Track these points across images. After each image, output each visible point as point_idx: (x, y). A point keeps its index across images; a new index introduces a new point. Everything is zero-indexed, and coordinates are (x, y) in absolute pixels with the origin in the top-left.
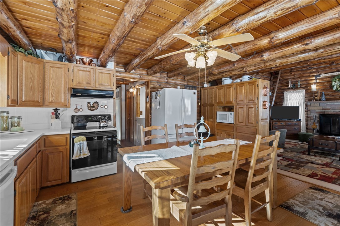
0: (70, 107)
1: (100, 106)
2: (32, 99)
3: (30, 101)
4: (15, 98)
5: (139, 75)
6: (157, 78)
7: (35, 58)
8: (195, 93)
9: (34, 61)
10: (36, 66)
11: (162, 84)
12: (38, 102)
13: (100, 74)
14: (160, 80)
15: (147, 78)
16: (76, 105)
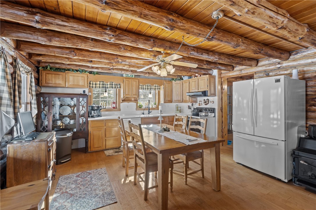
0: (197, 103)
1: (210, 101)
4: (170, 100)
5: (241, 70)
6: (263, 67)
7: (179, 81)
8: (280, 80)
9: (178, 83)
10: (179, 84)
11: (272, 72)
12: (180, 100)
13: (201, 81)
14: (268, 68)
15: (250, 71)
16: (200, 101)
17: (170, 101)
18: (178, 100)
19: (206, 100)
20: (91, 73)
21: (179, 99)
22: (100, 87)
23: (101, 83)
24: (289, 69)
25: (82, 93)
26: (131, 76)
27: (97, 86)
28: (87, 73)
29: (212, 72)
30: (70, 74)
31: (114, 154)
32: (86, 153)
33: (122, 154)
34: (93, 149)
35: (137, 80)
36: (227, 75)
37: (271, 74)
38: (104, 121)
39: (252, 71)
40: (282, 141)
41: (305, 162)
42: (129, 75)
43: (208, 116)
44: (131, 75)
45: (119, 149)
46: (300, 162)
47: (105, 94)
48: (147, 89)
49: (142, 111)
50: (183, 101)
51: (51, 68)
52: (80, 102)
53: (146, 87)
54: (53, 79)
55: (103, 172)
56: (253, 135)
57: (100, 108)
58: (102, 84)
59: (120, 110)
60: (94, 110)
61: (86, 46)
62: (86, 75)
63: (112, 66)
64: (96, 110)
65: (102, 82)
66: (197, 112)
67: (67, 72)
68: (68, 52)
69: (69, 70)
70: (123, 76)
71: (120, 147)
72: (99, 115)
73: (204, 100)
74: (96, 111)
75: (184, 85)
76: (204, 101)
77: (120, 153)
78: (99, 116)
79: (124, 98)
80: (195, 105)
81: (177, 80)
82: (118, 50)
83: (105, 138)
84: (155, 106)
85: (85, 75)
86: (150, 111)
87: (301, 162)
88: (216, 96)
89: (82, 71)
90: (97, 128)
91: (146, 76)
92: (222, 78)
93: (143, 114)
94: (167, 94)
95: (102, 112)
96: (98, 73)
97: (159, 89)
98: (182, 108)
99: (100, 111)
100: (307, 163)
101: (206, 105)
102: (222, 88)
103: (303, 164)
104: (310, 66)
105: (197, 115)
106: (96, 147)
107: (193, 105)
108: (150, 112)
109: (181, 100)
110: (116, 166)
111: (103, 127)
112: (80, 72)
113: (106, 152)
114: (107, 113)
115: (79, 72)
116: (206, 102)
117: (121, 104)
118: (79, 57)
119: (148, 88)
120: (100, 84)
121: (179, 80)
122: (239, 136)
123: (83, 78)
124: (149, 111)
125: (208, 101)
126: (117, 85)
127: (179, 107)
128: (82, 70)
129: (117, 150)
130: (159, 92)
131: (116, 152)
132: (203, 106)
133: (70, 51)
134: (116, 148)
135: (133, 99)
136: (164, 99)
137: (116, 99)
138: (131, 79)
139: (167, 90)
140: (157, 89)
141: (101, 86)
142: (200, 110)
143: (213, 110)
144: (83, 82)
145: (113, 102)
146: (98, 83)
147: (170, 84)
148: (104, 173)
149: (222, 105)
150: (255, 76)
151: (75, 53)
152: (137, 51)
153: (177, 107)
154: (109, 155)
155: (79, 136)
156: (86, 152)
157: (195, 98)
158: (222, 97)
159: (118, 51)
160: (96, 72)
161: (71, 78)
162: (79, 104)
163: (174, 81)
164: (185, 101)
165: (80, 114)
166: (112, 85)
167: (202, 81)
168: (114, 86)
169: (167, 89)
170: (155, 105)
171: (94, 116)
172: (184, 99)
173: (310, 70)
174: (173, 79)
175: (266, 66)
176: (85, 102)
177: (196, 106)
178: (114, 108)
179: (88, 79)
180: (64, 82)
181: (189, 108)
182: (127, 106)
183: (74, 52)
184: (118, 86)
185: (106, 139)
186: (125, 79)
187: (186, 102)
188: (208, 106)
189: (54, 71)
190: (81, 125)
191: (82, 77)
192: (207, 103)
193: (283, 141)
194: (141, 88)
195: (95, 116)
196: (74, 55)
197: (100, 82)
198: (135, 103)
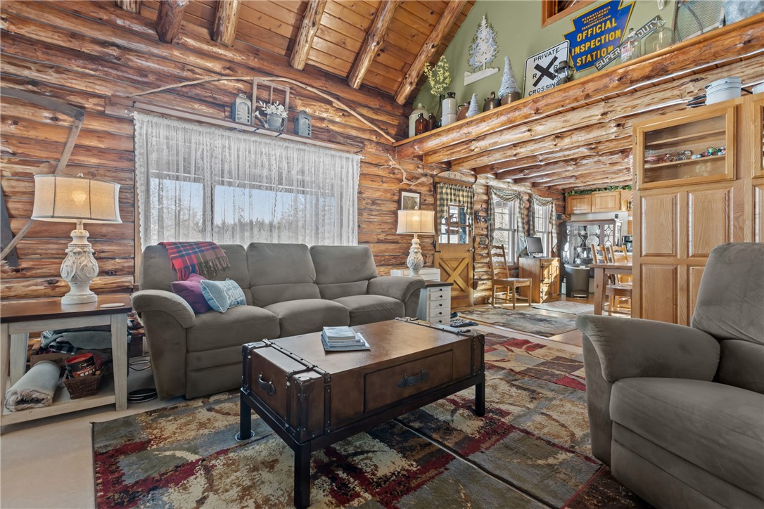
30: (597, 195)
51: (576, 193)
52: (605, 230)
54: (578, 205)
62: (618, 193)
67: (593, 193)
69: (595, 190)
85: (616, 193)
115: (608, 191)
123: (613, 198)
128: (613, 187)
144: (614, 203)
161: (598, 200)
176: (612, 231)
180: (590, 206)
189: (579, 194)
191: (611, 195)
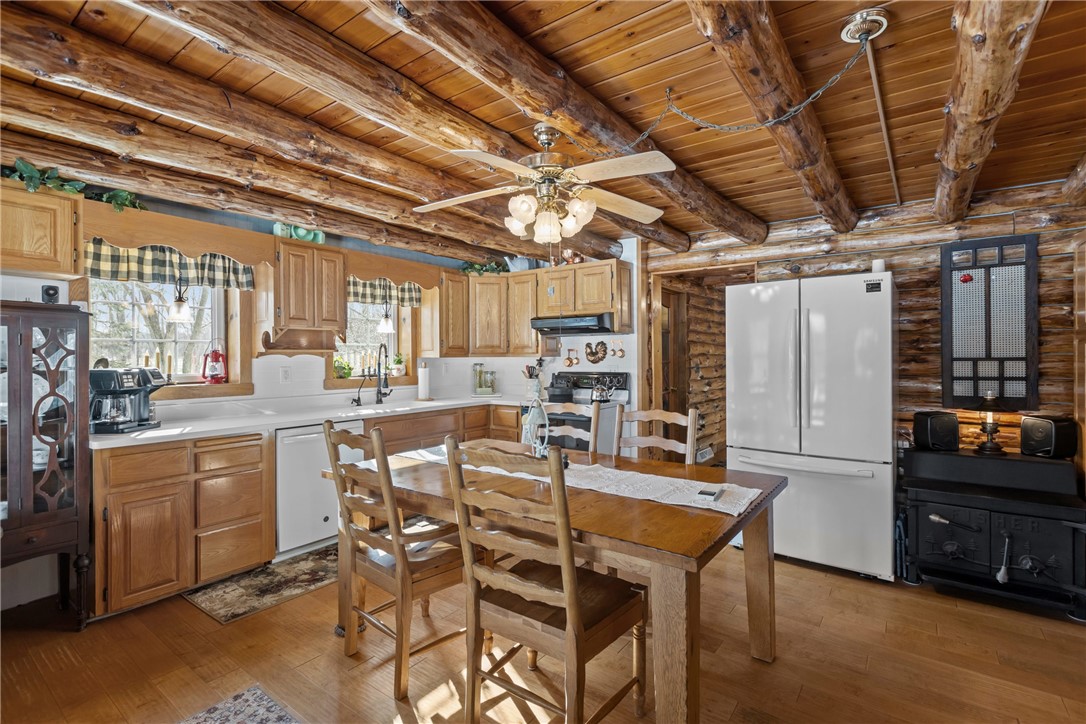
0: (559, 355)
1: (609, 351)
2: (488, 343)
3: (487, 347)
4: (461, 344)
5: (715, 251)
6: (782, 246)
7: (495, 274)
8: (879, 284)
9: (492, 280)
10: (496, 287)
11: (809, 264)
12: (499, 347)
13: (585, 278)
14: (797, 250)
15: (744, 256)
16: (569, 350)
17: (463, 348)
18: (493, 347)
19: (594, 347)
20: (94, 193)
21: (496, 343)
22: (141, 276)
23: (149, 255)
24: (855, 259)
25: (38, 298)
26: (311, 236)
27: (123, 267)
28: (69, 191)
29: (620, 249)
31: (255, 603)
32: (78, 630)
33: (297, 596)
34: (122, 601)
35: (336, 255)
36: (668, 263)
37: (806, 268)
38: (189, 445)
39: (749, 256)
40: (885, 463)
41: (942, 517)
42: (302, 232)
43: (608, 401)
44: (309, 231)
45: (269, 574)
46: (929, 519)
47: (179, 312)
48: (369, 300)
49: (353, 393)
50: (507, 349)
52: (34, 351)
53: (368, 291)
55: (262, 711)
56: (798, 452)
57: (155, 382)
58: (155, 262)
59: (248, 388)
60: (117, 394)
61: (210, 18)
62: (68, 204)
63: (250, 172)
64: (131, 392)
65: (153, 248)
66: (566, 387)
68: (18, 32)
70: (271, 232)
71: (270, 562)
72: (146, 416)
73: (589, 345)
74: (127, 401)
75: (515, 289)
76: (589, 350)
77: (287, 593)
78: (142, 423)
79: (281, 333)
80: (551, 365)
81: (487, 271)
82: (371, 89)
83: (195, 532)
84: (399, 369)
85: (59, 203)
86: (384, 390)
87: (932, 517)
88: (633, 332)
89: (38, 175)
90: (150, 484)
91: (377, 243)
92: (648, 272)
93: (358, 402)
94: (451, 321)
95: (157, 402)
96: (139, 201)
97: (419, 300)
98: (497, 376)
99: (146, 396)
100: (947, 519)
101: (594, 362)
102: (649, 306)
103: (939, 523)
104: (907, 254)
105: (567, 398)
106: (142, 584)
107: (544, 364)
108: (385, 395)
109: (504, 345)
110: (315, 664)
111: (183, 478)
112: (21, 178)
113: (201, 599)
114: (182, 405)
115: (15, 182)
116: (597, 353)
117: (255, 361)
118: (91, 80)
119: (373, 296)
120: (141, 261)
121: (493, 270)
122: (747, 460)
123: (46, 219)
124: (379, 392)
125: (605, 351)
126: (236, 271)
127: (487, 372)
128: (43, 172)
129: (262, 580)
130: (416, 315)
131: (263, 591)
132: (585, 366)
133: (28, 29)
134: (249, 573)
135: (304, 341)
136: (441, 341)
137: (223, 336)
138: (310, 251)
139: (451, 307)
140: (411, 299)
141: (148, 270)
142: (577, 381)
143: (620, 381)
144: (47, 240)
145: (209, 352)
146: (134, 252)
147: (460, 285)
148: (273, 716)
149: (650, 364)
150: (759, 273)
151: (70, 50)
152: (447, 116)
153: (481, 372)
154: (235, 616)
155: (29, 541)
156: (80, 623)
157: (554, 338)
158: (650, 337)
159: (367, 92)
160: (130, 193)
162: (29, 361)
163: (475, 274)
164: (516, 348)
165: (34, 417)
166: (212, 268)
167: (591, 278)
168: (219, 275)
169: (451, 301)
170: (398, 366)
171: (118, 424)
172: (515, 341)
173: (907, 264)
174: (470, 265)
175: (792, 244)
176: (69, 353)
177: (558, 365)
178: (216, 379)
179: (81, 226)
181: (531, 377)
182: (286, 372)
183: (62, 40)
184: (243, 278)
185: (196, 537)
186: (282, 246)
187: (520, 351)
188: (602, 367)
190: (42, 482)
191: (35, 208)
192: (600, 355)
193: (887, 463)
194: (356, 294)
195: (123, 423)
196: (61, 58)
197: (143, 249)
198: (322, 355)
